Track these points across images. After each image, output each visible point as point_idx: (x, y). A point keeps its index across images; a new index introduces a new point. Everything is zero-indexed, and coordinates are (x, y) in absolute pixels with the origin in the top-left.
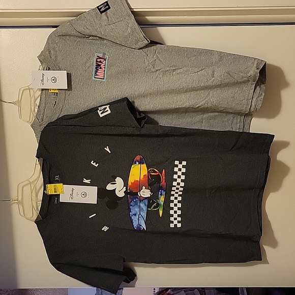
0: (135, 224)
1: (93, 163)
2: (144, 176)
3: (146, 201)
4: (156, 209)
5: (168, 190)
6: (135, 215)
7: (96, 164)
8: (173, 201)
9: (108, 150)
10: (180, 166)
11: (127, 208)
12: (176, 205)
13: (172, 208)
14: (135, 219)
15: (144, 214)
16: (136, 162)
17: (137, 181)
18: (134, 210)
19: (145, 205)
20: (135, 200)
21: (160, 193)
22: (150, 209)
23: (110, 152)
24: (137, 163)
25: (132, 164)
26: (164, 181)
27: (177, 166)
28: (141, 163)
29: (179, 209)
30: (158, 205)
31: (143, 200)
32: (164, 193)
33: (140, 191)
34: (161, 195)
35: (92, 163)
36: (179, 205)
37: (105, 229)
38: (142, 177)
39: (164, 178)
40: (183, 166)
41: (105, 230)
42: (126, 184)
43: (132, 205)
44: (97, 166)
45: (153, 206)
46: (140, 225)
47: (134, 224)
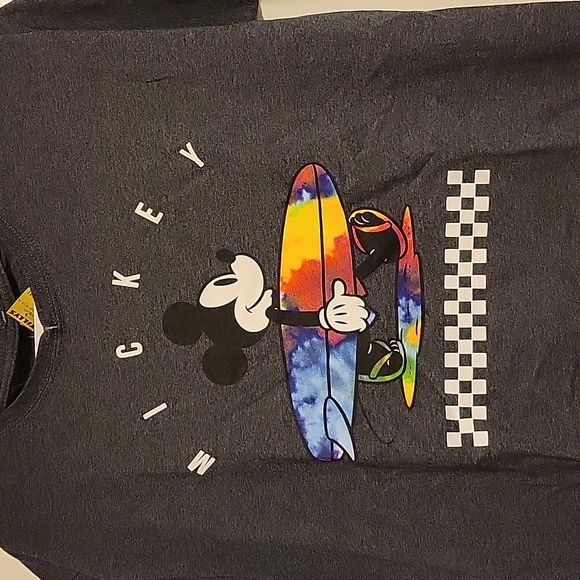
0: (314, 437)
1: (144, 209)
2: (338, 240)
3: (352, 349)
4: (388, 378)
5: (432, 297)
6: (311, 401)
7: (155, 214)
8: (455, 344)
9: (192, 156)
10: (468, 190)
11: (281, 376)
12: (466, 360)
13: (453, 373)
14: (311, 416)
15: (345, 396)
16: (301, 193)
17: (313, 262)
18: (308, 382)
19: (348, 361)
20: (307, 344)
21: (401, 313)
22: (365, 378)
23: (201, 164)
24: (306, 195)
25: (287, 203)
26: (411, 249)
27: (455, 190)
28: (318, 192)
29: (478, 374)
30: (397, 362)
31: (338, 345)
32: (416, 313)
33: (325, 307)
34: (408, 319)
35: (138, 211)
36: (480, 360)
37: (202, 463)
38: (329, 245)
39: (410, 239)
40: (481, 190)
41: (201, 472)
42: (272, 280)
43: (297, 366)
44: (156, 220)
45: (378, 366)
46: (333, 441)
47: (308, 436)
